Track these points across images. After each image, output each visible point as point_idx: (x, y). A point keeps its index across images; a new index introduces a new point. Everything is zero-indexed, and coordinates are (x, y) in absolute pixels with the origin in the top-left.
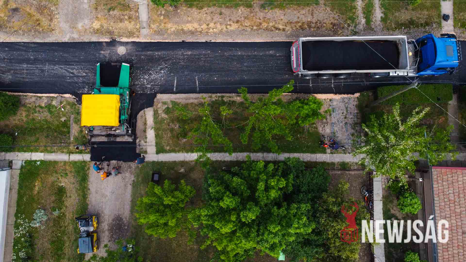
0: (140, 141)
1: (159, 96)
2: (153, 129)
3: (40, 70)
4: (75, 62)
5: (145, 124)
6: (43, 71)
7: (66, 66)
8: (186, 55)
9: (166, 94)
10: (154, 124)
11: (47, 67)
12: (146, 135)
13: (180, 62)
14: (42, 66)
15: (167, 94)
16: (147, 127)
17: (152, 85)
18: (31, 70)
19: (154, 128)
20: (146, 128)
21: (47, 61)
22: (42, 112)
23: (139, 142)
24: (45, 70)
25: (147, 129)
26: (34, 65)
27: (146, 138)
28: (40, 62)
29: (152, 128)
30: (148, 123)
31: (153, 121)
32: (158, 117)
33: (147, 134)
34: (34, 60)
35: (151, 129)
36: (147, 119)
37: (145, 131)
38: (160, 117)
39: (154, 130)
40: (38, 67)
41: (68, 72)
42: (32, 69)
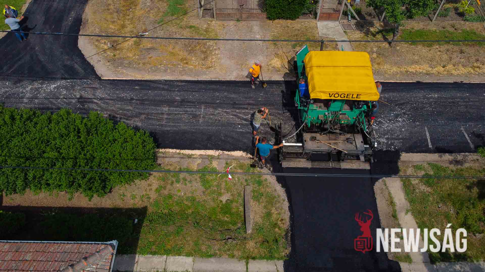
1: (404, 156)
2: (410, 213)
3: (191, 114)
4: (249, 104)
5: (392, 203)
6: (195, 116)
7: (234, 110)
8: (431, 98)
9: (416, 154)
10: (409, 205)
11: (202, 110)
13: (425, 107)
14: (194, 110)
16: (397, 208)
17: (387, 139)
18: (176, 114)
19: (411, 210)
20: (395, 211)
21: (203, 103)
22: (190, 181)
24: (200, 115)
25: (397, 213)
26: (181, 108)
28: (192, 104)
29: (407, 211)
30: (396, 200)
31: (406, 199)
32: (414, 190)
33: (401, 222)
34: (181, 102)
35: (406, 213)
36: (393, 195)
37: (395, 216)
38: (417, 191)
39: (412, 215)
40: (187, 111)
41: (239, 117)
42: (178, 114)
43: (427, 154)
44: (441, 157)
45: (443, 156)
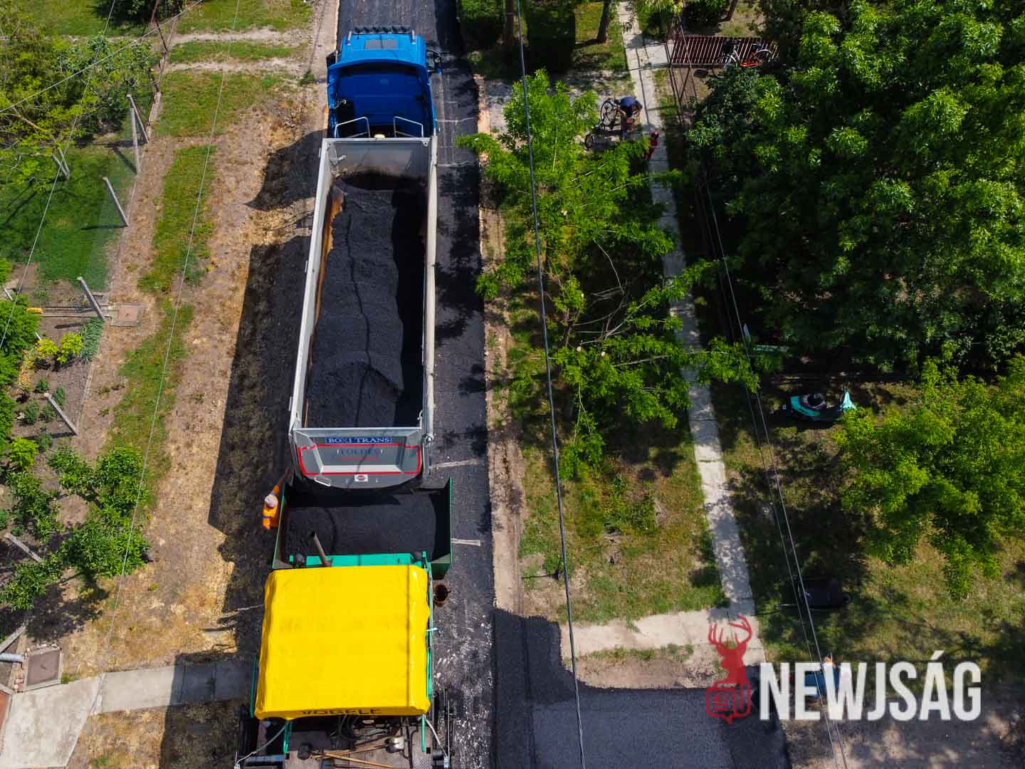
0: (688, 674)
1: (503, 601)
2: (635, 623)
5: (618, 655)
9: (496, 578)
10: (615, 621)
12: (663, 650)
15: (496, 570)
16: (628, 646)
19: (628, 619)
20: (634, 653)
23: (693, 679)
25: (638, 648)
27: (672, 649)
29: (631, 627)
30: (611, 644)
31: (606, 623)
32: (584, 602)
33: (658, 646)
35: (637, 630)
36: (599, 649)
37: (647, 655)
38: (586, 596)
39: (638, 620)
43: (496, 553)
44: (499, 527)
45: (497, 522)
